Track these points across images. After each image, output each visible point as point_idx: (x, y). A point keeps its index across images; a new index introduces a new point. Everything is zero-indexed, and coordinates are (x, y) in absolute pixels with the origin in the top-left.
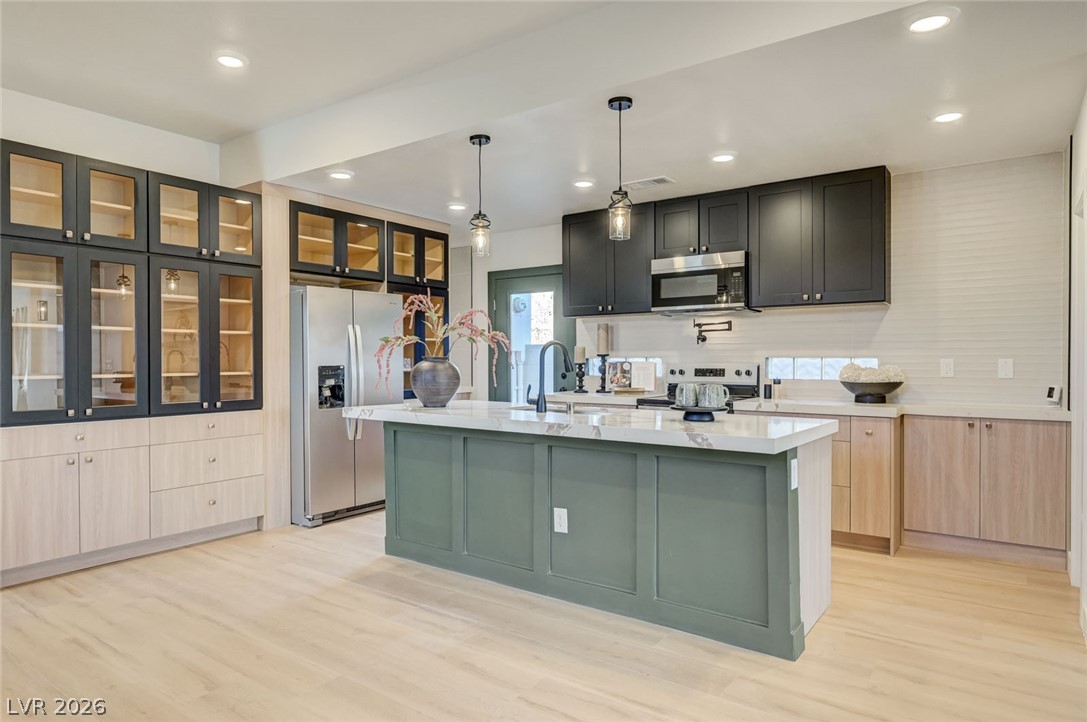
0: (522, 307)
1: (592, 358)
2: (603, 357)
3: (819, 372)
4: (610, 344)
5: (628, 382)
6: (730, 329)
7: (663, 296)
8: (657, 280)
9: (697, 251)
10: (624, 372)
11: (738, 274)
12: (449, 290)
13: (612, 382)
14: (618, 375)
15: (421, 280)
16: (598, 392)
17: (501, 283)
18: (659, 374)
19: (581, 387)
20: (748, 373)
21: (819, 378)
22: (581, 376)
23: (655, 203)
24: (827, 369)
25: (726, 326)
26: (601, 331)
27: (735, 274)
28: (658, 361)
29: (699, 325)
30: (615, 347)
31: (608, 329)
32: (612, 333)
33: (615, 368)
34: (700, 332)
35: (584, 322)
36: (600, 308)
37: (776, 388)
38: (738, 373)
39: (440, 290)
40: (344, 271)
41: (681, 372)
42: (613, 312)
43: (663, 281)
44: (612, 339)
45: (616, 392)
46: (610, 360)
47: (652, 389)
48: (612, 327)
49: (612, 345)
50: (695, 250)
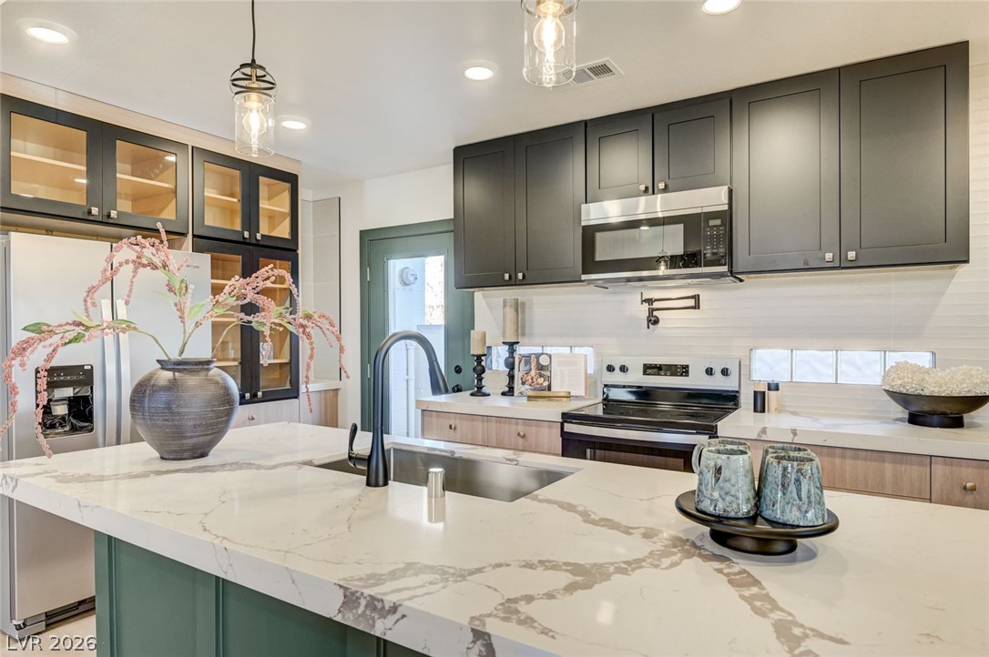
0: (412, 279)
1: (497, 345)
2: (512, 346)
3: (831, 372)
4: (521, 327)
5: (546, 384)
6: (697, 306)
7: (598, 258)
8: (589, 234)
9: (651, 190)
10: (541, 368)
11: (718, 222)
12: (299, 252)
13: (523, 383)
14: (533, 373)
15: (252, 235)
16: (503, 394)
17: (375, 245)
18: (590, 371)
19: (480, 388)
20: (725, 372)
21: (834, 382)
22: (480, 371)
23: (586, 124)
24: (843, 367)
25: (691, 302)
26: (508, 308)
27: (712, 223)
28: (588, 351)
29: (650, 301)
30: (527, 331)
31: (518, 307)
32: (523, 312)
33: (528, 362)
34: (651, 311)
35: (484, 297)
36: (507, 276)
37: (772, 397)
38: (709, 372)
39: (286, 251)
40: (109, 216)
41: (623, 369)
42: (524, 282)
43: (599, 236)
44: (523, 320)
45: (530, 398)
46: (521, 350)
47: (581, 392)
48: (523, 304)
49: (523, 327)
50: (647, 188)
